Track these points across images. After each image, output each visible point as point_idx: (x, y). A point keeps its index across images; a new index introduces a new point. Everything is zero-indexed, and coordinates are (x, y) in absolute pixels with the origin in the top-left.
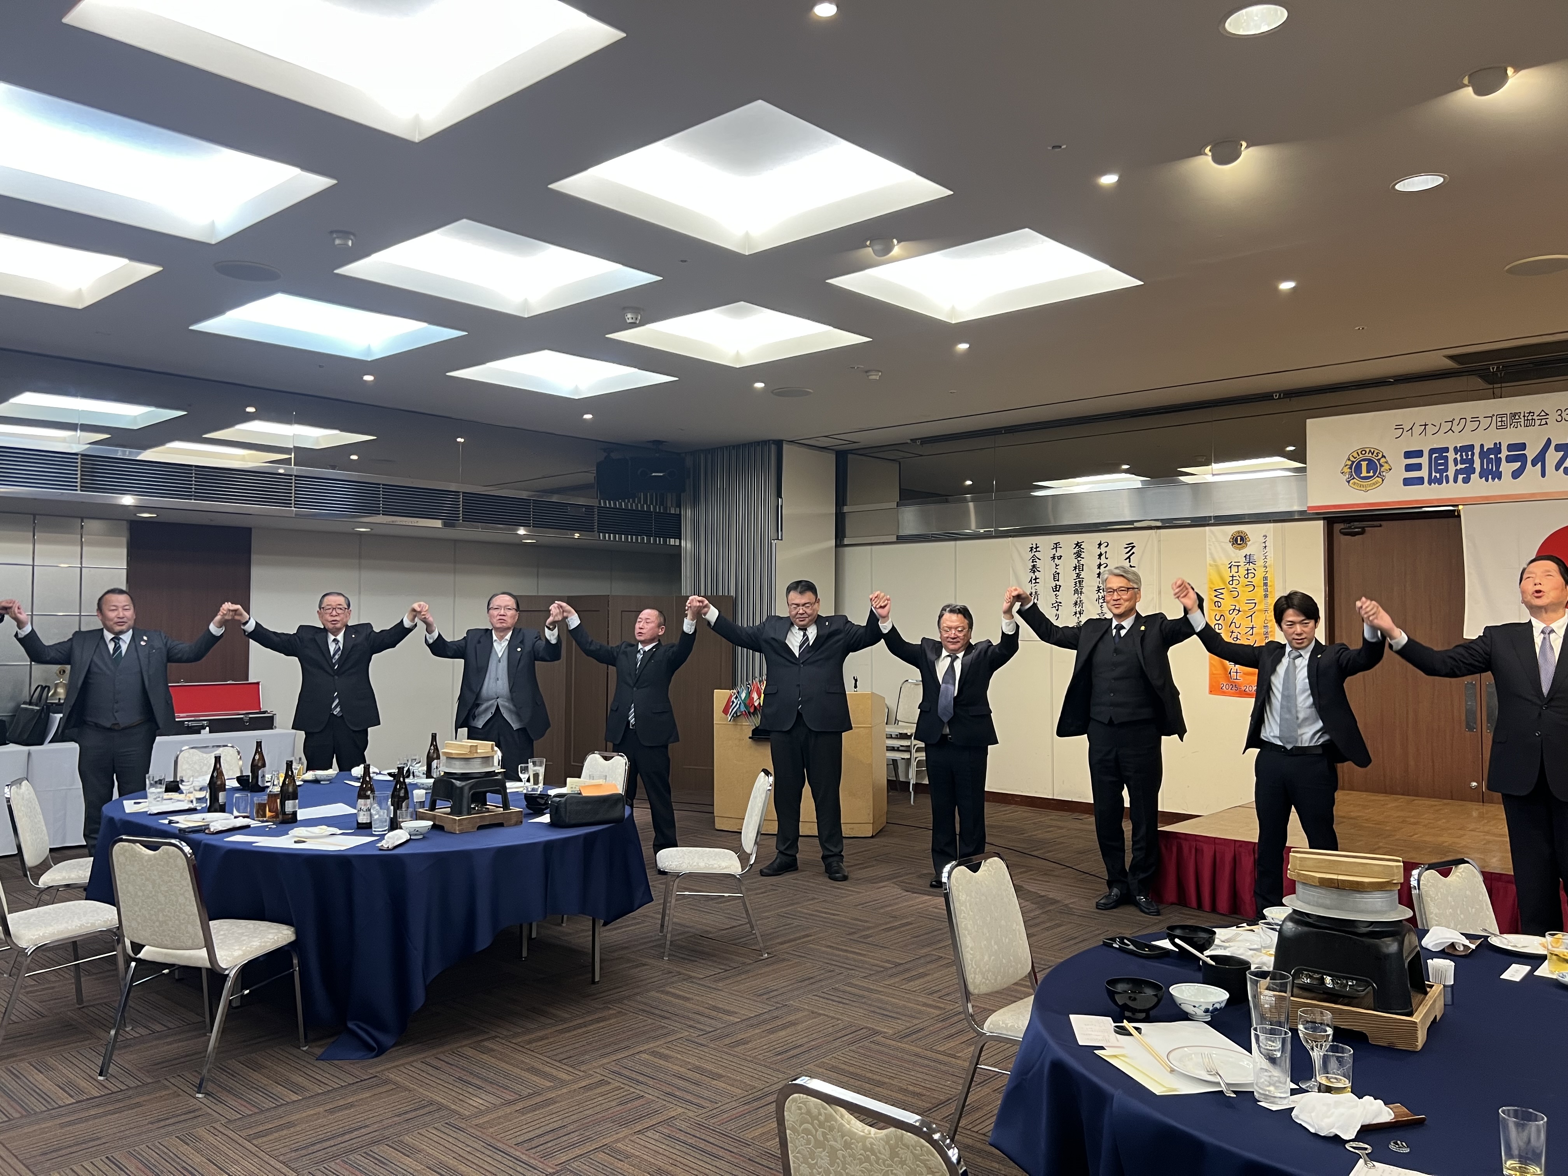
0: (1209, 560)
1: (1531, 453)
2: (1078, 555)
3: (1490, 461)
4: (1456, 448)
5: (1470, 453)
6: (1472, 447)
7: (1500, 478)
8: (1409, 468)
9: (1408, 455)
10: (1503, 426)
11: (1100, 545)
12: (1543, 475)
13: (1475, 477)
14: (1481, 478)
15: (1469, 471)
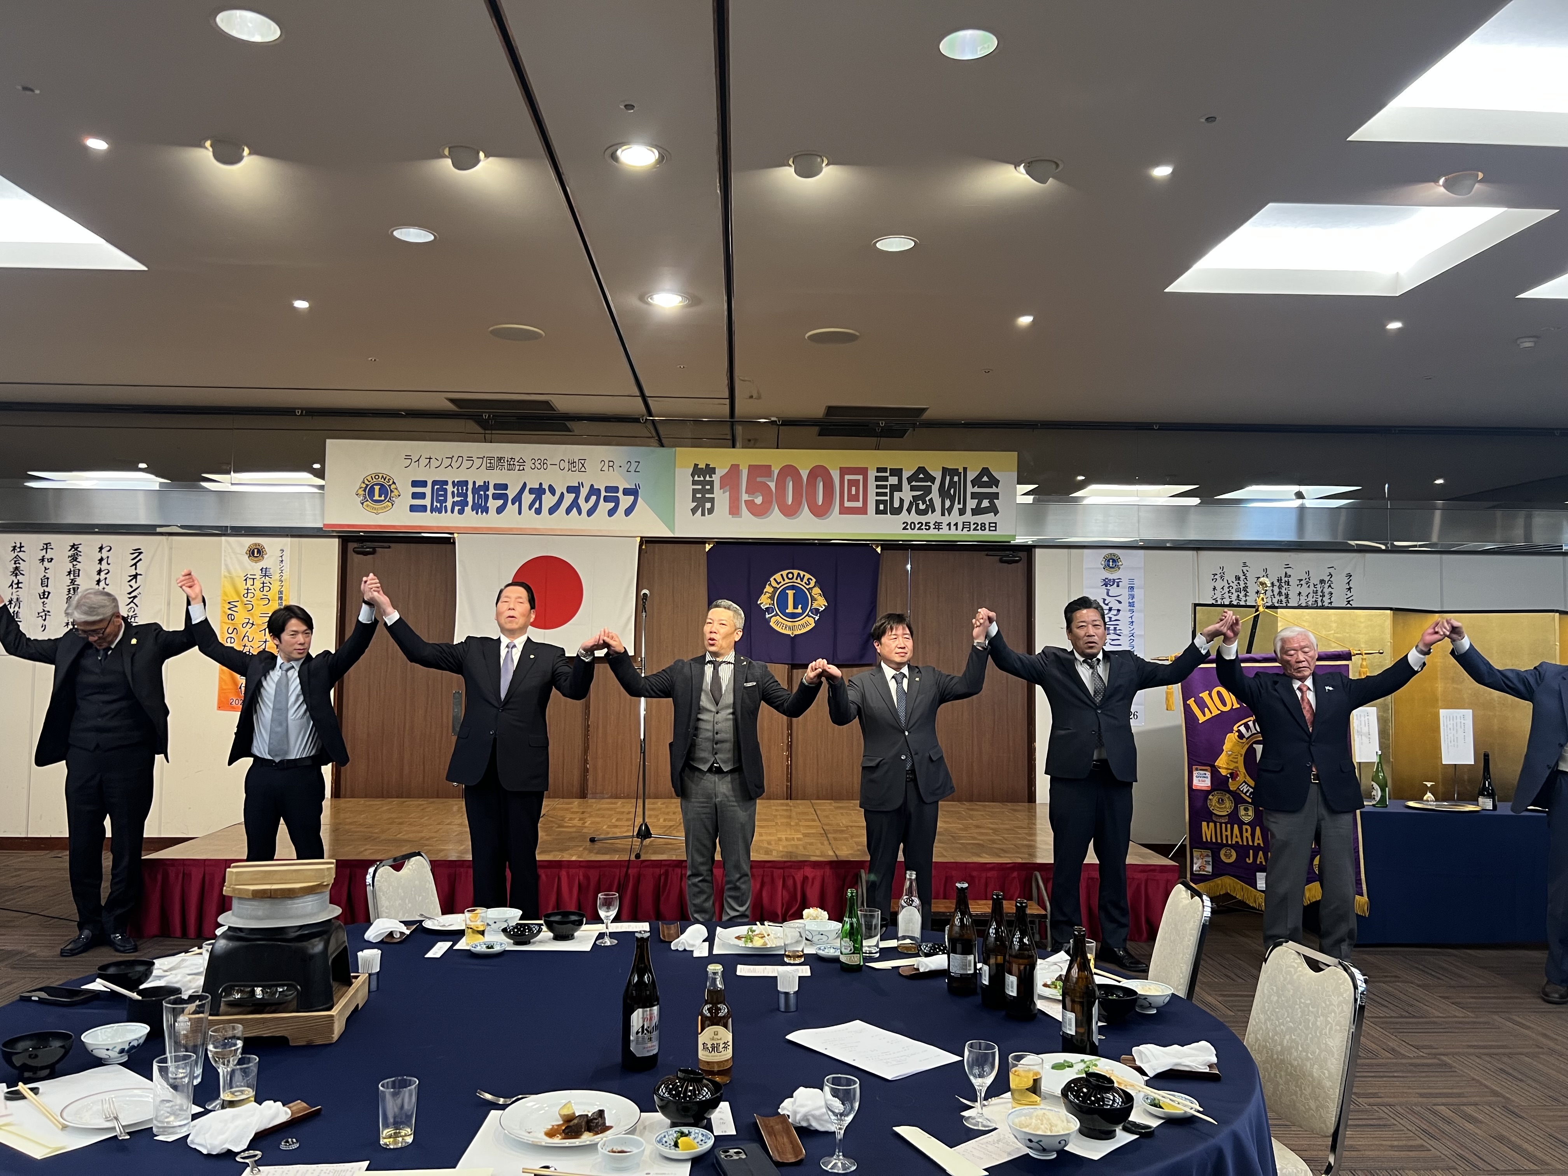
0: (224, 572)
1: (511, 493)
2: (74, 558)
3: (480, 496)
4: (453, 482)
5: (465, 488)
6: (466, 483)
7: (487, 513)
8: (415, 496)
9: (415, 484)
10: (490, 468)
11: (101, 548)
12: (520, 513)
13: (468, 509)
14: (473, 511)
15: (464, 504)
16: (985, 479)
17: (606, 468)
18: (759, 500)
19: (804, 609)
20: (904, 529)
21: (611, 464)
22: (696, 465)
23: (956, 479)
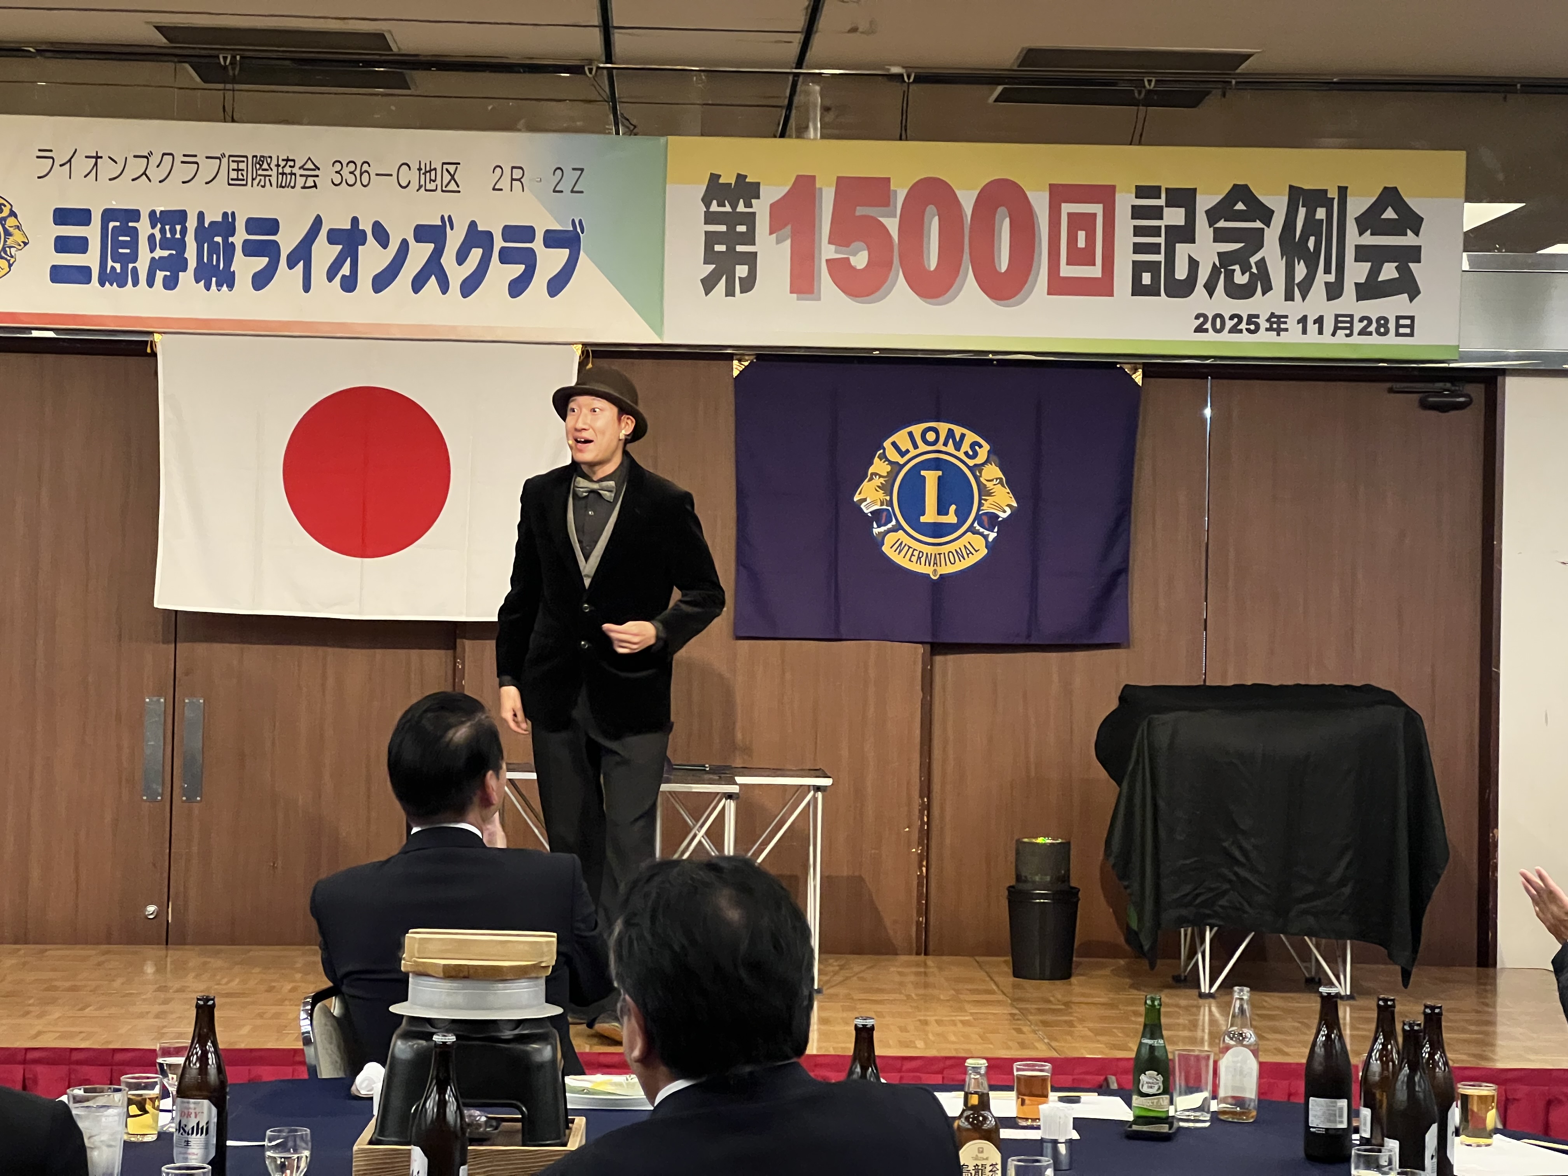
1: (287, 241)
3: (214, 248)
4: (152, 214)
5: (178, 227)
6: (182, 216)
7: (231, 286)
8: (63, 245)
9: (63, 216)
10: (240, 181)
12: (307, 288)
13: (186, 278)
14: (197, 282)
15: (176, 265)
16: (1390, 214)
17: (505, 183)
18: (860, 260)
19: (962, 516)
20: (1199, 329)
21: (517, 174)
22: (714, 178)
23: (1321, 213)
